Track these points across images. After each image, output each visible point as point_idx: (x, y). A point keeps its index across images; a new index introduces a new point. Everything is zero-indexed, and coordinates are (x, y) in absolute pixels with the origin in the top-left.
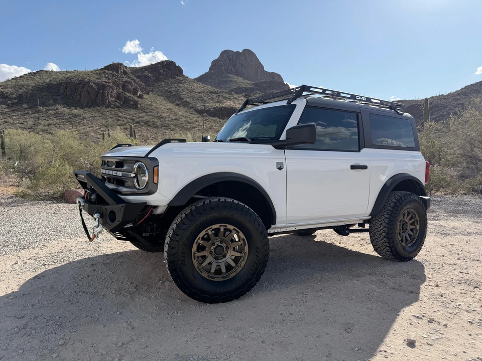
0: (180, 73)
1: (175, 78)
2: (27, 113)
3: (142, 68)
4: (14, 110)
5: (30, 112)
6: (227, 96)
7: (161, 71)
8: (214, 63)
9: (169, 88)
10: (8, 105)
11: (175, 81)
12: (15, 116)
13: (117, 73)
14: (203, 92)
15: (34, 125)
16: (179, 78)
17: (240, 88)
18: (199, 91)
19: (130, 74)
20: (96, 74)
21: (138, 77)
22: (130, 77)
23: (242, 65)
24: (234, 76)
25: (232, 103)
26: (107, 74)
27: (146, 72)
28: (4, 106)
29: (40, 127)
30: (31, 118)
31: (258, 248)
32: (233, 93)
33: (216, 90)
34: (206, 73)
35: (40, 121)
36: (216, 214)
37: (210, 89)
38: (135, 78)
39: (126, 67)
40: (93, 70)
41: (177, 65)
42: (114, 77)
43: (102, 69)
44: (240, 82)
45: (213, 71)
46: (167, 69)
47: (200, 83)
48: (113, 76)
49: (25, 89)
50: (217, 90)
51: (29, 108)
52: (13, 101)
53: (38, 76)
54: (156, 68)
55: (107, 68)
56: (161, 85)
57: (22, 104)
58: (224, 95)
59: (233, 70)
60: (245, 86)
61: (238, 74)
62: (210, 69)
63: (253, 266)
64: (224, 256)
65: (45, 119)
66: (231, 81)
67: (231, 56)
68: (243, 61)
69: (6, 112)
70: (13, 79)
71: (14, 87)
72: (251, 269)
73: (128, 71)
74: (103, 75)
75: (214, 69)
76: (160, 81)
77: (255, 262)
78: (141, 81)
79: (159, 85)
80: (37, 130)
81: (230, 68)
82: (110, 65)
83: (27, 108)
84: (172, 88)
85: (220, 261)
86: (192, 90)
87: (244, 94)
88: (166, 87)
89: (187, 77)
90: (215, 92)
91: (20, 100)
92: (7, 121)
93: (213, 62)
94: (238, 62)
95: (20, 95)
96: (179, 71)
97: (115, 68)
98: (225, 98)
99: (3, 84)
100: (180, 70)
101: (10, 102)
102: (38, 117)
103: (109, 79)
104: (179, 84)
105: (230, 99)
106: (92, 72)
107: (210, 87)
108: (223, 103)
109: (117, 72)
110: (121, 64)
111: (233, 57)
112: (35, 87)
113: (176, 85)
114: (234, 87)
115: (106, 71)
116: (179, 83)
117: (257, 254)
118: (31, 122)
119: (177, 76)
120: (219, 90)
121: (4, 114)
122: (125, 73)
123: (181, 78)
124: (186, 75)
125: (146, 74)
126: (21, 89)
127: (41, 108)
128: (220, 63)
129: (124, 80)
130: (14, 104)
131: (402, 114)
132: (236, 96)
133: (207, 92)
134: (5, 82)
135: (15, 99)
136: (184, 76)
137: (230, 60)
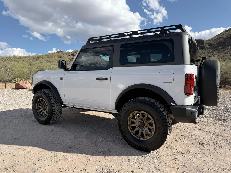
2: (220, 51)
4: (215, 51)
5: (222, 50)
10: (212, 49)
12: (215, 53)
15: (223, 56)
28: (210, 49)
29: (226, 57)
30: (222, 53)
35: (227, 54)
49: (221, 40)
51: (222, 48)
52: (215, 46)
53: (229, 32)
57: (219, 47)
65: (229, 53)
69: (211, 52)
70: (217, 36)
71: (216, 40)
80: (224, 59)
83: (221, 49)
91: (218, 45)
92: (211, 56)
95: (218, 43)
99: (212, 39)
101: (213, 47)
102: (226, 52)
112: (226, 37)
118: (221, 56)
121: (210, 53)
126: (219, 40)
127: (228, 47)
130: (215, 47)
135: (216, 45)
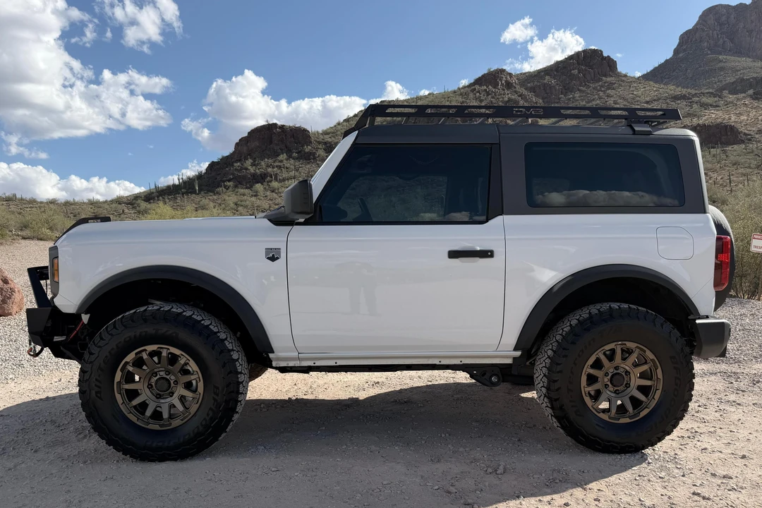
0: (611, 70)
1: (600, 80)
3: (539, 72)
6: (710, 100)
7: (575, 72)
8: (686, 38)
9: (588, 102)
11: (602, 86)
13: (495, 88)
14: (658, 100)
16: (609, 79)
17: (742, 80)
18: (648, 99)
19: (518, 87)
20: (461, 94)
21: (532, 90)
22: (516, 92)
23: (750, 32)
24: (728, 57)
25: (720, 113)
26: (479, 92)
27: (547, 77)
31: (218, 388)
32: (725, 93)
33: (684, 91)
34: (667, 60)
36: (149, 330)
37: (671, 92)
38: (525, 92)
39: (510, 75)
40: (456, 89)
41: (605, 55)
42: (490, 96)
43: (469, 86)
44: (744, 68)
45: (681, 55)
46: (586, 66)
47: (652, 83)
48: (488, 94)
50: (689, 90)
54: (564, 68)
55: (479, 81)
56: (574, 98)
58: (704, 100)
59: (729, 44)
60: (755, 75)
61: (739, 52)
62: (676, 51)
63: (208, 415)
64: (172, 394)
66: (722, 69)
67: (724, 18)
68: (752, 22)
70: (345, 120)
72: (205, 419)
73: (514, 80)
74: (471, 95)
75: (685, 50)
76: (571, 92)
77: (211, 409)
78: (537, 96)
79: (569, 99)
81: (721, 42)
82: (483, 76)
84: (594, 100)
85: (162, 401)
86: (633, 99)
87: (751, 92)
88: (582, 100)
89: (625, 76)
90: (683, 97)
93: (682, 37)
94: (741, 25)
96: (610, 66)
97: (492, 79)
98: (705, 106)
100: (610, 64)
103: (481, 101)
104: (609, 91)
105: (717, 106)
106: (455, 92)
107: (672, 87)
108: (699, 117)
109: (496, 86)
110: (503, 71)
111: (728, 18)
113: (601, 94)
114: (730, 79)
115: (477, 87)
116: (609, 89)
117: (216, 397)
119: (605, 76)
120: (693, 92)
122: (509, 85)
123: (613, 78)
124: (624, 72)
125: (545, 81)
128: (697, 35)
129: (506, 99)
131: (649, 133)
132: (731, 98)
133: (666, 98)
134: (335, 126)
136: (619, 75)
137: (721, 25)
